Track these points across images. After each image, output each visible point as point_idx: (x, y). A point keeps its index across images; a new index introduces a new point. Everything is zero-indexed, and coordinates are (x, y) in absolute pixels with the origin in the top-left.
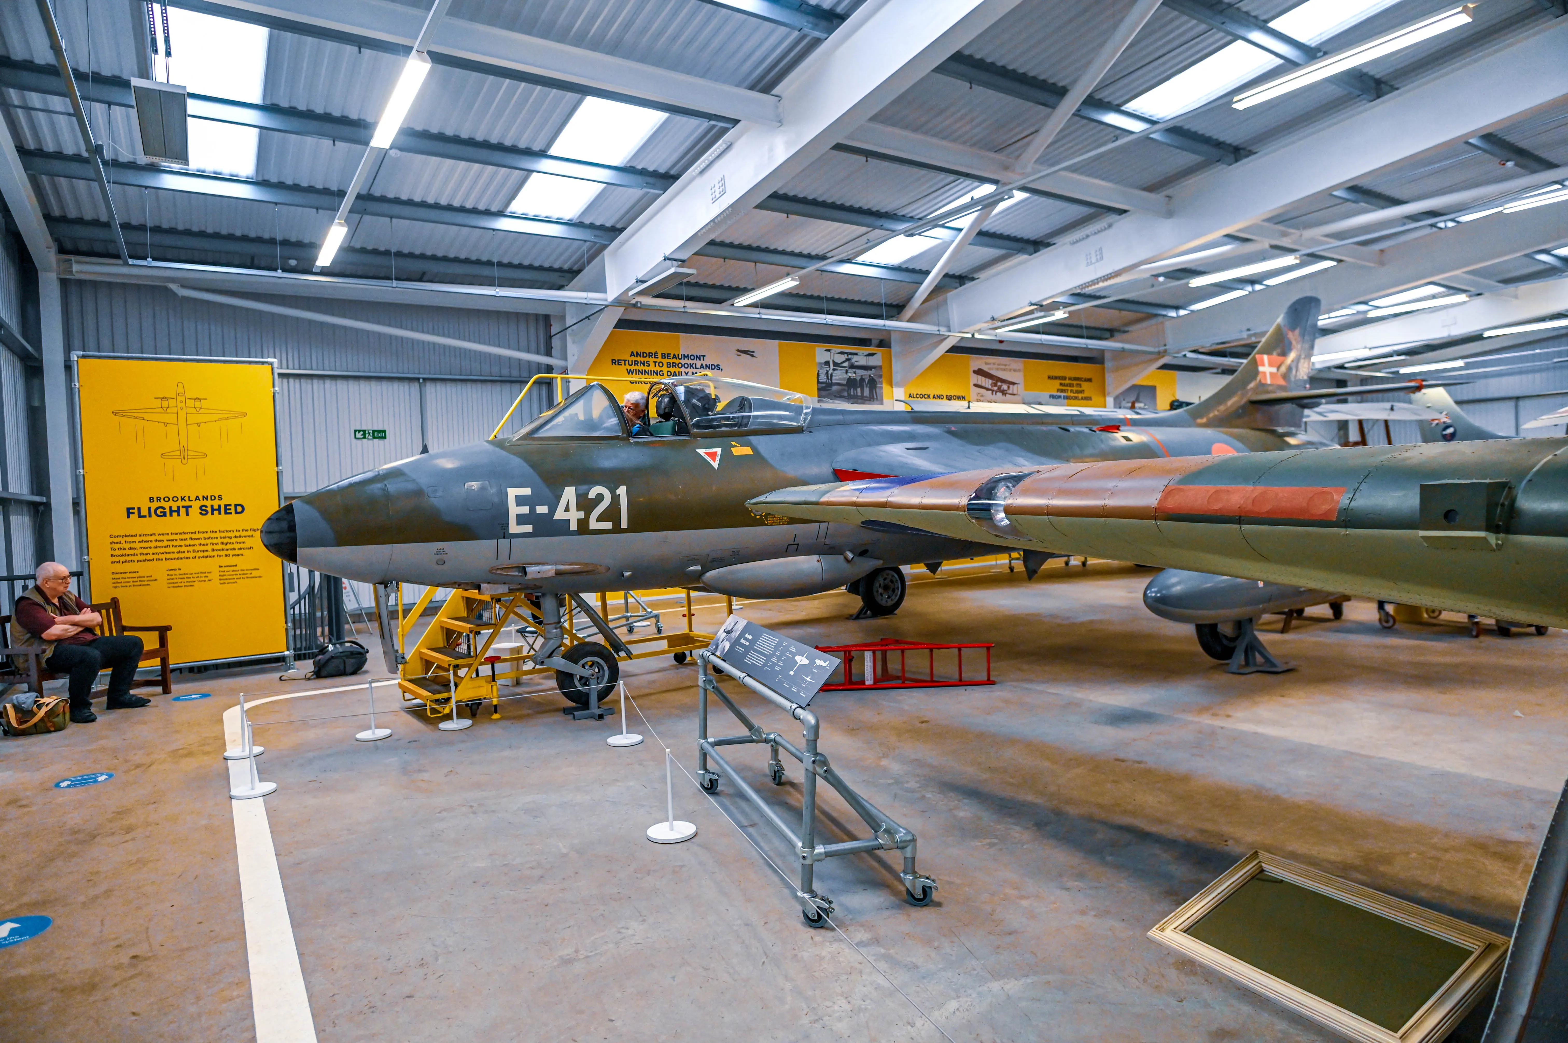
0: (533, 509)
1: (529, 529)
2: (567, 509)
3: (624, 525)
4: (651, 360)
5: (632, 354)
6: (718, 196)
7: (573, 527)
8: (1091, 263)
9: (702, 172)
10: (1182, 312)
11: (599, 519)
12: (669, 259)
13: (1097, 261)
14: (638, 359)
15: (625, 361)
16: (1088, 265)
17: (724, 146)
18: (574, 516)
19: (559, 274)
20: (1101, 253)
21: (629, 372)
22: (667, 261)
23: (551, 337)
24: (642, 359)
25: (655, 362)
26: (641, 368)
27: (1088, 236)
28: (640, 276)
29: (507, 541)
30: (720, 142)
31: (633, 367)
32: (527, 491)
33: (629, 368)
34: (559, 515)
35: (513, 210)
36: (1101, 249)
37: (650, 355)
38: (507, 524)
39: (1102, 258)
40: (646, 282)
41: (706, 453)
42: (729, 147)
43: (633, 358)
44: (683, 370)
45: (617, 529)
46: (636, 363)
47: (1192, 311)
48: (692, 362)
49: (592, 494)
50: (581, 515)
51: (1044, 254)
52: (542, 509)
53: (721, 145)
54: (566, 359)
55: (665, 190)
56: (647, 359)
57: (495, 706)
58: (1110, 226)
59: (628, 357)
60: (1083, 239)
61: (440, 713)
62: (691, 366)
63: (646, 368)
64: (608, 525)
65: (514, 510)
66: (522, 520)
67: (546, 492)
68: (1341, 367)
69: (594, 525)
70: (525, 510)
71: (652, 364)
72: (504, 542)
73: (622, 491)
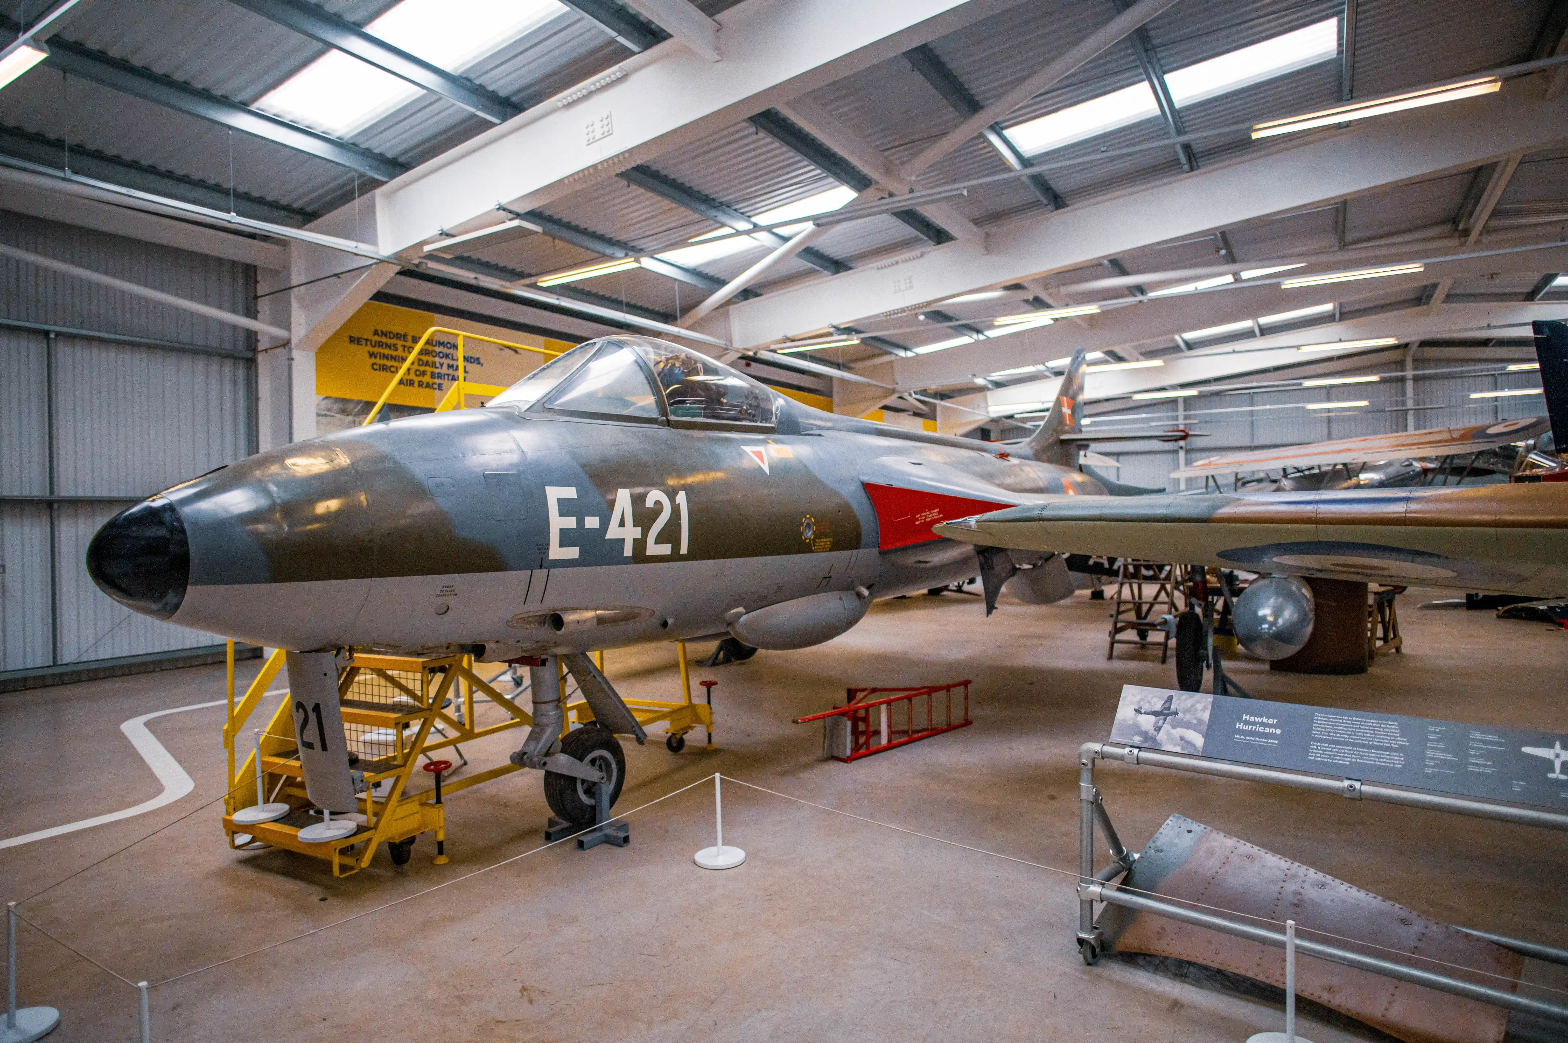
0: (580, 522)
1: (573, 553)
2: (622, 524)
3: (684, 550)
4: (399, 343)
5: (376, 333)
6: (598, 136)
7: (628, 552)
8: (899, 291)
9: (569, 105)
10: (910, 354)
11: (658, 541)
12: (504, 210)
13: (906, 289)
14: (384, 340)
15: (367, 340)
16: (895, 292)
17: (619, 75)
18: (630, 533)
19: (285, 213)
20: (911, 282)
21: (372, 355)
22: (501, 212)
23: (256, 297)
24: (389, 341)
25: (404, 346)
26: (387, 352)
27: (897, 263)
28: (446, 227)
29: (544, 572)
30: (615, 68)
31: (376, 350)
32: (570, 493)
33: (372, 349)
34: (613, 532)
35: (262, 107)
36: (910, 278)
37: (398, 336)
38: (545, 547)
39: (911, 287)
40: (453, 236)
41: (753, 452)
42: (624, 77)
43: (376, 338)
44: (437, 359)
45: (676, 556)
46: (380, 344)
47: (917, 355)
48: (448, 351)
49: (649, 503)
50: (637, 532)
51: (844, 277)
52: (592, 522)
53: (614, 73)
54: (288, 328)
55: (504, 119)
56: (394, 341)
57: (440, 844)
58: (922, 255)
59: (369, 335)
60: (893, 265)
61: (352, 868)
62: (447, 356)
63: (394, 353)
64: (666, 549)
65: (558, 523)
66: (567, 537)
67: (595, 496)
68: (1011, 417)
69: (653, 549)
70: (570, 522)
71: (400, 349)
72: (540, 575)
73: (681, 498)
